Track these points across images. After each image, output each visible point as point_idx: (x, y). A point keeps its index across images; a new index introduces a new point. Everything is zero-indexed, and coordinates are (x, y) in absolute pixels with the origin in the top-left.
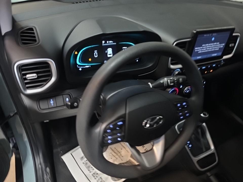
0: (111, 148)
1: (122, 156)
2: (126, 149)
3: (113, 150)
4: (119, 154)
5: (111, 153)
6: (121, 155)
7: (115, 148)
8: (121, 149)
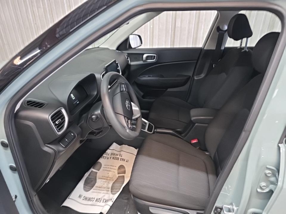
0: (99, 178)
1: (112, 178)
2: (111, 171)
3: (101, 179)
4: (109, 179)
5: (101, 181)
6: (110, 178)
7: (102, 176)
8: (108, 174)
